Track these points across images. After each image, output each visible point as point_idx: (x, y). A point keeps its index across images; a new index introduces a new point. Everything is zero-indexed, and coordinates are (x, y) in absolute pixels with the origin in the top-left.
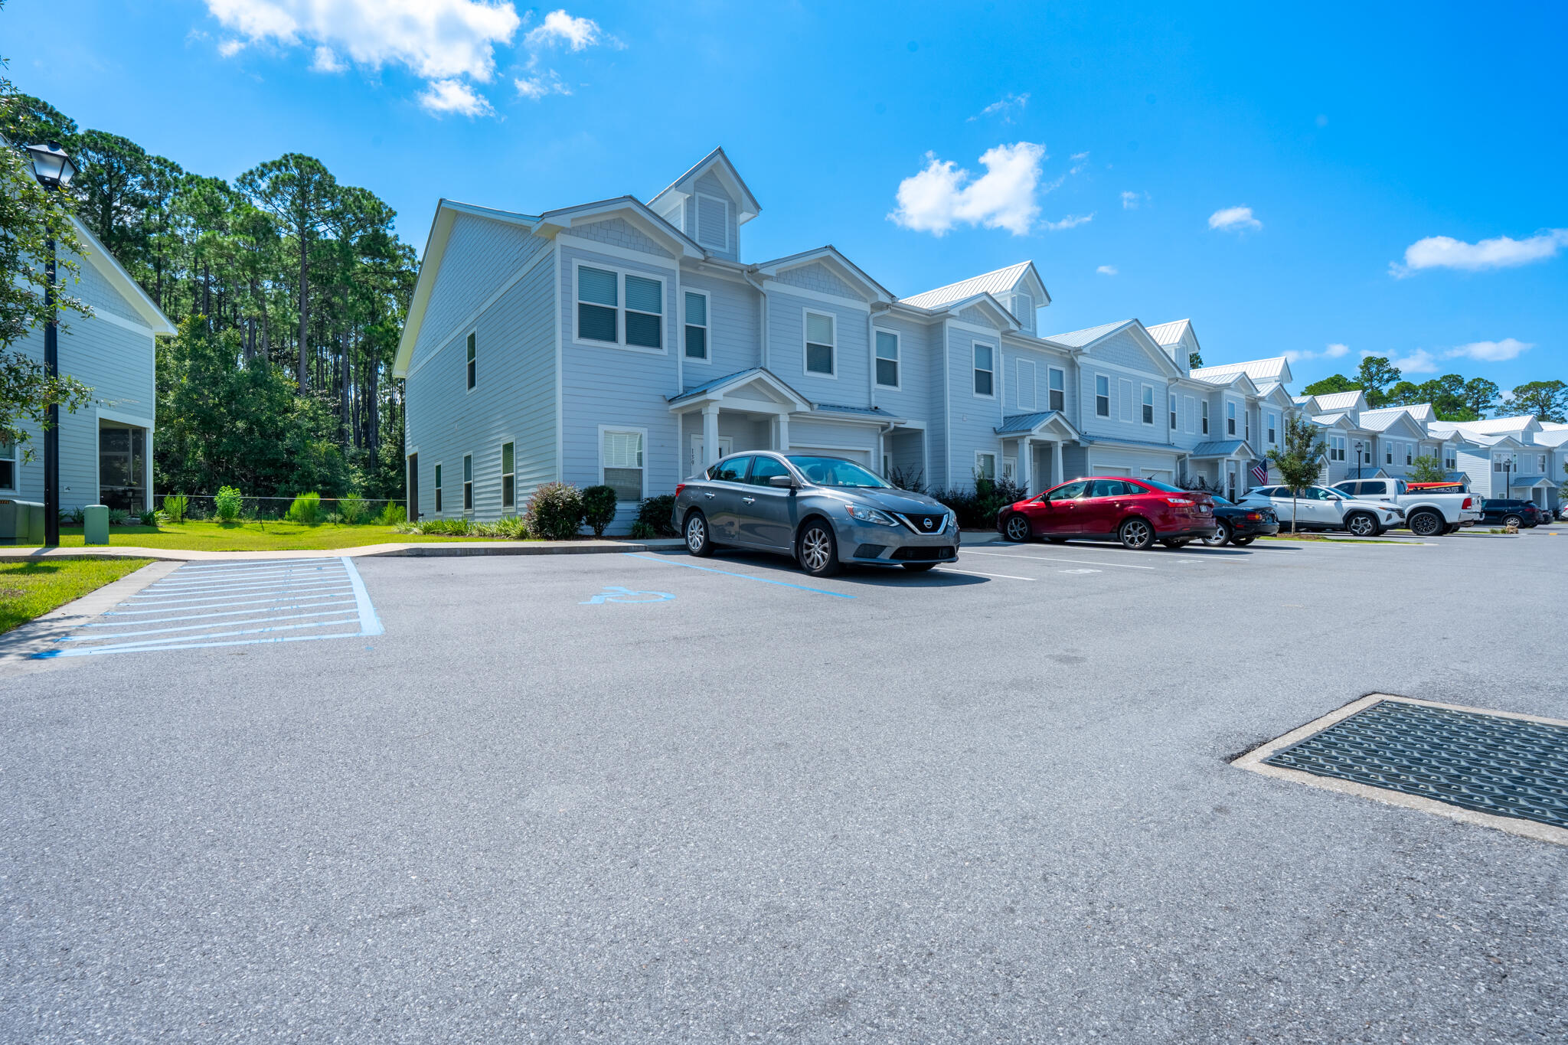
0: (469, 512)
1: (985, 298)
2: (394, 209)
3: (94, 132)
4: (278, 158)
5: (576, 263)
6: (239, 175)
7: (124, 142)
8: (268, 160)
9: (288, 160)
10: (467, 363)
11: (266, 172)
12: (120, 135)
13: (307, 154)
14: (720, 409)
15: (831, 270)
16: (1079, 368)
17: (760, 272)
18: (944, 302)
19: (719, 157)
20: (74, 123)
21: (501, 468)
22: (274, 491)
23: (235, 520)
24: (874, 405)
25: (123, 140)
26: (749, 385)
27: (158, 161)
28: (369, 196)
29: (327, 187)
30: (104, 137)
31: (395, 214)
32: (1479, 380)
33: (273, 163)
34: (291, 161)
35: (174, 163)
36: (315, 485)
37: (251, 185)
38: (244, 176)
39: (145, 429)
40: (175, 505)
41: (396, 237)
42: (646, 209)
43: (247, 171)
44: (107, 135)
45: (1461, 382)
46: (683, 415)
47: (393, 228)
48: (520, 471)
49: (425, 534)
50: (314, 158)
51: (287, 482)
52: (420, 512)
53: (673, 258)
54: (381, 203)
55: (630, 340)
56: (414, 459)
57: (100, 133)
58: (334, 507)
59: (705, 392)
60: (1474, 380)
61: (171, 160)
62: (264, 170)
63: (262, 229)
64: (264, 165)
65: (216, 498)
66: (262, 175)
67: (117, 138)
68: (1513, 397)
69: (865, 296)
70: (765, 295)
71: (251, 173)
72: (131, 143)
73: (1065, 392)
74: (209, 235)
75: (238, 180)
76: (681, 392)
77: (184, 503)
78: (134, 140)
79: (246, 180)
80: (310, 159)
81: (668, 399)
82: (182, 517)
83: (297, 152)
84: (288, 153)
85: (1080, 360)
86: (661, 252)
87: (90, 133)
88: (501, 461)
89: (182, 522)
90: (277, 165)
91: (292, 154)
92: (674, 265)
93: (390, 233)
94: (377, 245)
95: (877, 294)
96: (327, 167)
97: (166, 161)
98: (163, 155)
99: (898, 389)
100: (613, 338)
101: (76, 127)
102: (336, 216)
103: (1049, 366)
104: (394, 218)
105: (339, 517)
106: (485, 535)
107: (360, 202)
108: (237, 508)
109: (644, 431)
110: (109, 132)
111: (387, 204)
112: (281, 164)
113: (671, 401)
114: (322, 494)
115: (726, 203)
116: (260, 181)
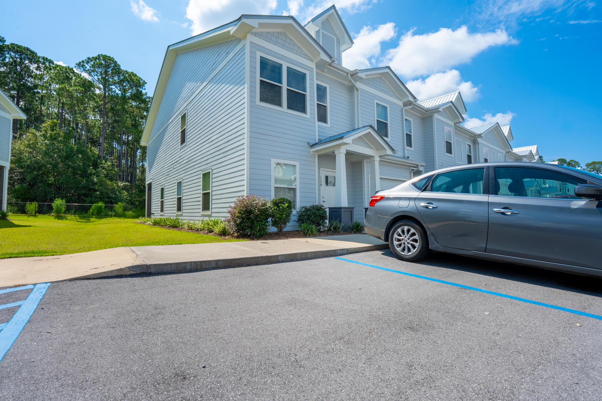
0: (179, 213)
1: (451, 104)
2: (146, 81)
3: (14, 44)
4: (95, 55)
5: (259, 54)
6: (78, 62)
7: (28, 49)
8: (91, 57)
9: (100, 57)
10: (180, 131)
11: (89, 61)
12: (26, 46)
13: (108, 55)
14: (346, 150)
15: (386, 82)
16: (478, 144)
17: (358, 75)
18: (434, 105)
19: (333, 10)
20: (4, 39)
21: (201, 187)
22: (84, 201)
23: (63, 215)
24: (406, 155)
25: (27, 48)
26: (360, 137)
27: (43, 58)
28: (135, 75)
29: (117, 70)
30: (19, 47)
31: (146, 83)
32: (572, 161)
33: (93, 58)
34: (101, 57)
35: (50, 60)
36: (104, 198)
37: (82, 66)
38: (80, 63)
39: (4, 167)
40: (32, 208)
41: (146, 94)
42: (303, 28)
43: (81, 61)
44: (20, 46)
45: (566, 162)
46: (319, 156)
47: (145, 89)
48: (214, 189)
49: (154, 225)
50: (111, 57)
51: (91, 197)
52: (152, 212)
53: (312, 61)
54: (140, 78)
55: (289, 107)
56: (150, 185)
57: (17, 45)
58: (111, 209)
59: (342, 138)
60: (570, 161)
61: (49, 58)
62: (89, 60)
63: (87, 86)
64: (89, 58)
65: (53, 204)
66: (88, 63)
67: (24, 47)
68: (585, 167)
69: (400, 97)
70: (357, 90)
71: (83, 61)
72: (31, 50)
73: (472, 155)
74: (63, 86)
75: (77, 64)
76: (317, 141)
77: (37, 206)
78: (32, 49)
79: (80, 65)
80: (110, 57)
81: (311, 145)
82: (35, 213)
83: (104, 54)
84: (100, 54)
85: (479, 140)
86: (305, 56)
87: (12, 44)
88: (201, 183)
89: (35, 216)
90: (95, 59)
91: (101, 55)
92: (313, 65)
93: (144, 92)
94: (138, 96)
95: (408, 96)
96: (116, 60)
97: (47, 59)
98: (46, 56)
99: (412, 149)
100: (280, 104)
101: (5, 41)
102: (121, 82)
103: (467, 143)
104: (145, 85)
105: (113, 213)
106: (192, 229)
107: (131, 77)
108: (63, 209)
109: (297, 164)
110: (21, 45)
111: (142, 78)
112: (96, 58)
113: (312, 146)
114: (105, 202)
115: (335, 38)
116: (86, 65)
